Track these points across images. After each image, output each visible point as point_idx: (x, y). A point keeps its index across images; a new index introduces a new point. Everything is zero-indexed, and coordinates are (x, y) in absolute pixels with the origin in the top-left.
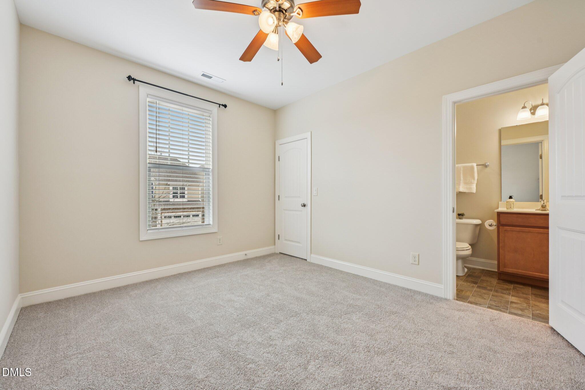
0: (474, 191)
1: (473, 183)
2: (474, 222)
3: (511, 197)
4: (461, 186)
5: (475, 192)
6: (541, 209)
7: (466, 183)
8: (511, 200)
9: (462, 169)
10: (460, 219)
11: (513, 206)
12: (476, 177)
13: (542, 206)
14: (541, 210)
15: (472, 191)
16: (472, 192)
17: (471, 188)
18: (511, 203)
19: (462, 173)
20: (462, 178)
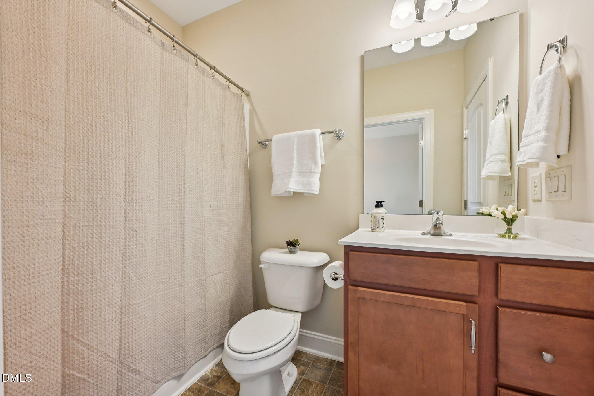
0: (316, 189)
1: (314, 173)
2: (315, 261)
3: (379, 204)
4: (292, 180)
5: (318, 193)
6: (432, 232)
7: (302, 173)
8: (380, 210)
9: (296, 141)
10: (291, 252)
11: (381, 224)
12: (320, 161)
13: (435, 225)
14: (432, 235)
15: (312, 190)
16: (310, 192)
17: (309, 184)
18: (378, 217)
19: (295, 152)
20: (295, 162)
